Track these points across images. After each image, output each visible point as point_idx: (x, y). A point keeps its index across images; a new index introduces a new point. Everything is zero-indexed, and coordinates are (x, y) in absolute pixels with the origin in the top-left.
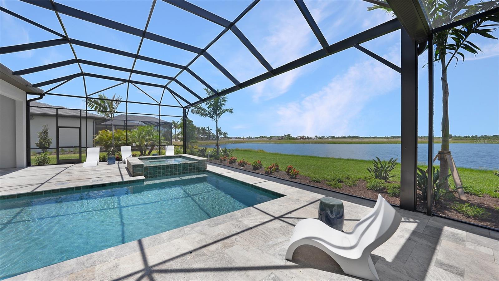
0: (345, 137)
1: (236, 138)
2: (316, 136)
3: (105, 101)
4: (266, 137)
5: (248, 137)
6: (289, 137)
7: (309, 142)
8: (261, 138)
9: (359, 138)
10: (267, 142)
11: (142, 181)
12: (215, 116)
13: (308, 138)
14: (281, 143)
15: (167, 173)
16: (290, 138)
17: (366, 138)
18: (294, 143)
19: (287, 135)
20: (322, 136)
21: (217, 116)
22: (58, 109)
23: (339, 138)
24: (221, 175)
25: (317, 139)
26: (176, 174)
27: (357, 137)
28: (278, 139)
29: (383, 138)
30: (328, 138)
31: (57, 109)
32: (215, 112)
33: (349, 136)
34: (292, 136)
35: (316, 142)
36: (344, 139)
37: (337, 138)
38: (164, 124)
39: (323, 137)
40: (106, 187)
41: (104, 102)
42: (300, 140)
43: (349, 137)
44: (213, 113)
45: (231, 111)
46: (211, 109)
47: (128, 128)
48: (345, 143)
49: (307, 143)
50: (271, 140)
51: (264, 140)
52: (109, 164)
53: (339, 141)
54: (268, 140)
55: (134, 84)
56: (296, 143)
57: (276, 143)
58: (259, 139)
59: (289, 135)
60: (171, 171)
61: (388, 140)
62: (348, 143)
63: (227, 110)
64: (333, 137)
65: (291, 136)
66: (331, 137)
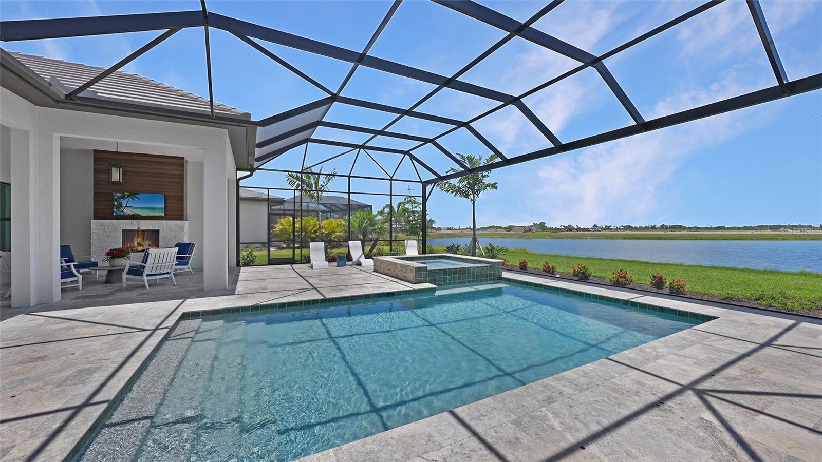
0: (654, 228)
1: (449, 229)
2: (595, 226)
3: (310, 175)
4: (501, 228)
5: (469, 227)
6: (542, 226)
7: (586, 237)
8: (493, 229)
9: (685, 228)
10: (504, 236)
11: (434, 290)
12: (470, 194)
13: (579, 229)
14: (531, 237)
15: (454, 280)
16: (544, 229)
17: (699, 228)
18: (555, 238)
19: (538, 224)
20: (606, 226)
21: (474, 194)
22: (270, 190)
23: (641, 229)
24: (543, 285)
25: (600, 231)
26: (464, 282)
27: (681, 228)
28: (525, 231)
29: (739, 229)
30: (617, 229)
31: (268, 189)
32: (472, 187)
33: (663, 225)
34: (548, 225)
35: (598, 236)
36: (653, 231)
37: (636, 229)
38: (357, 207)
39: (608, 228)
40: (395, 296)
41: (309, 178)
42: (567, 232)
43: (663, 227)
44: (467, 189)
45: (494, 186)
46: (465, 183)
47: (303, 213)
48: (659, 238)
49: (581, 237)
50: (511, 232)
51: (498, 232)
52: (338, 266)
53: (646, 234)
54: (505, 232)
55: (366, 150)
56: (559, 238)
57: (521, 238)
58: (489, 231)
59: (542, 224)
60: (459, 278)
61: (755, 232)
62: (666, 239)
63: (489, 185)
64: (628, 228)
65: (545, 225)
66: (624, 227)
